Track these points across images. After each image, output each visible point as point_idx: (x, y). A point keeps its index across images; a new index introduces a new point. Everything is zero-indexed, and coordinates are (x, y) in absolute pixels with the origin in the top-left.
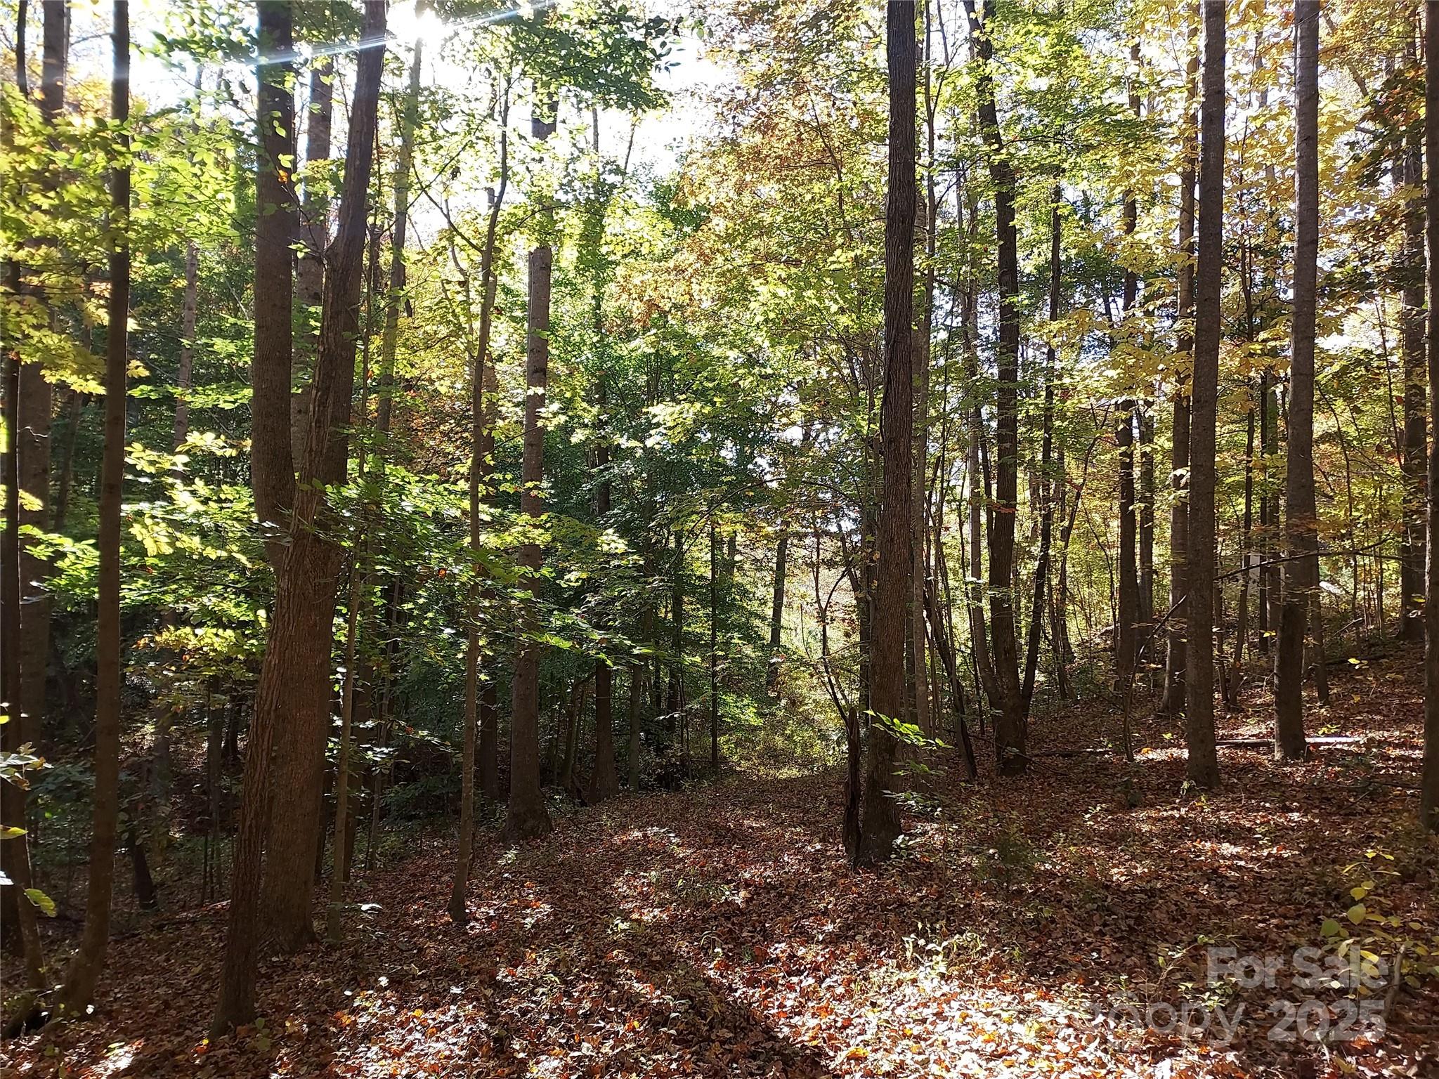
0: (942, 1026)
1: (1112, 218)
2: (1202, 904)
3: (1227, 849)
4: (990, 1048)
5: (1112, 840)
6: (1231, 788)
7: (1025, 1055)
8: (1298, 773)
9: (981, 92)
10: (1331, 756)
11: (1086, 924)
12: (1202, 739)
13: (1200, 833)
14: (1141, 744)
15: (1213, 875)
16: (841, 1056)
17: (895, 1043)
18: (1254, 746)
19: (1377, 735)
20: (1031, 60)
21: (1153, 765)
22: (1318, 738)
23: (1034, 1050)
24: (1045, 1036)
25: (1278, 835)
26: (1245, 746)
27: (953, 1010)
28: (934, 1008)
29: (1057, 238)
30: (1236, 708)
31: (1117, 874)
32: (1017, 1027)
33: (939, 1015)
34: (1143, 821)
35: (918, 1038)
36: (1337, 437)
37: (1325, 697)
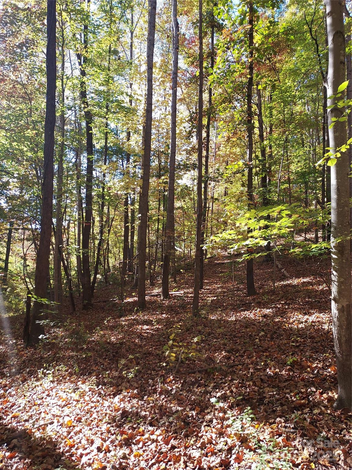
0: (49, 398)
1: (123, 135)
2: (136, 345)
3: (145, 327)
4: (64, 403)
5: (112, 328)
6: (149, 309)
7: (75, 403)
8: (166, 303)
9: (82, 87)
10: (175, 297)
11: (101, 356)
12: (142, 295)
13: (138, 323)
14: (126, 297)
15: (140, 336)
16: (9, 417)
17: (30, 408)
18: (157, 295)
19: (185, 291)
20: (97, 80)
21: (129, 303)
22: (173, 293)
23: (78, 401)
24: (82, 395)
25: (159, 322)
26: (154, 296)
27: (53, 393)
28: (47, 393)
29: (106, 139)
30: (153, 285)
31: (113, 339)
32: (73, 395)
33: (48, 395)
34: (123, 321)
35: (39, 405)
36: (181, 208)
37: (175, 281)
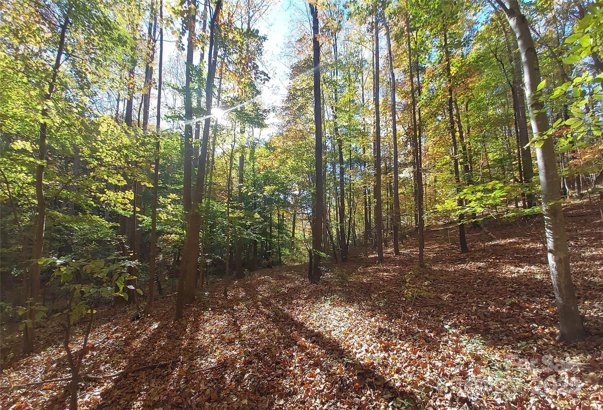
0: (329, 315)
3: (385, 274)
4: (339, 319)
5: (363, 274)
7: (346, 319)
11: (358, 291)
13: (380, 271)
16: (308, 323)
17: (320, 320)
23: (348, 318)
24: (350, 315)
27: (332, 312)
28: (328, 311)
32: (344, 314)
33: (329, 313)
34: (370, 270)
35: (325, 318)
